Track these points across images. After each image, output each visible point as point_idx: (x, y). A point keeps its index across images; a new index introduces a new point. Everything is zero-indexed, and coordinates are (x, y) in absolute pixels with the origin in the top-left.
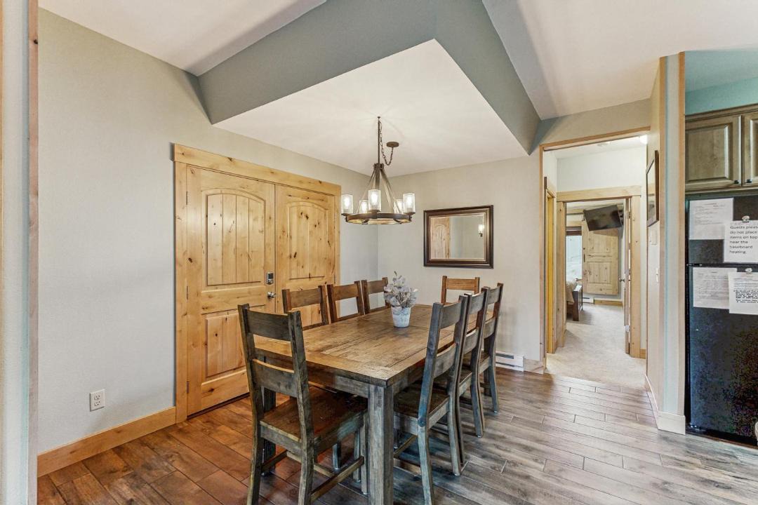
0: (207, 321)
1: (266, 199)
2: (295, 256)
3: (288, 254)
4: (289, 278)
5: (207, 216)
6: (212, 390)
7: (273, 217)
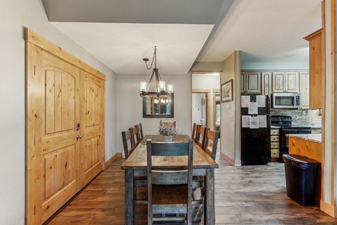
0: (45, 159)
1: (76, 78)
2: (88, 113)
3: (85, 112)
4: (86, 126)
5: (46, 85)
6: (49, 207)
7: (79, 89)
